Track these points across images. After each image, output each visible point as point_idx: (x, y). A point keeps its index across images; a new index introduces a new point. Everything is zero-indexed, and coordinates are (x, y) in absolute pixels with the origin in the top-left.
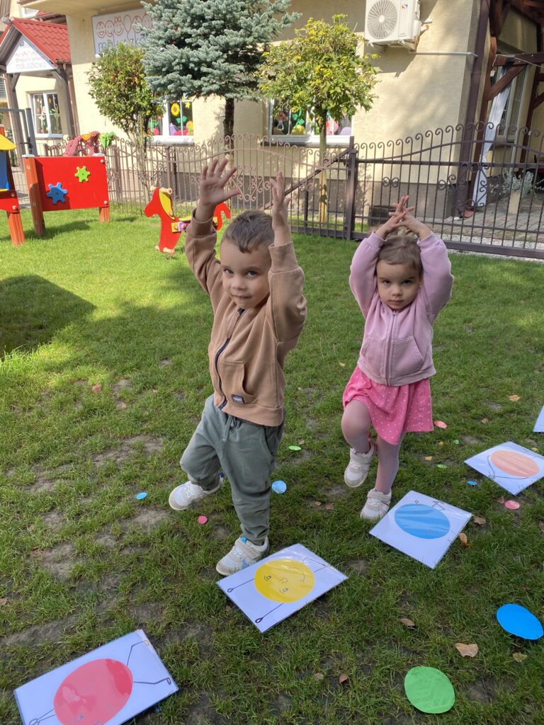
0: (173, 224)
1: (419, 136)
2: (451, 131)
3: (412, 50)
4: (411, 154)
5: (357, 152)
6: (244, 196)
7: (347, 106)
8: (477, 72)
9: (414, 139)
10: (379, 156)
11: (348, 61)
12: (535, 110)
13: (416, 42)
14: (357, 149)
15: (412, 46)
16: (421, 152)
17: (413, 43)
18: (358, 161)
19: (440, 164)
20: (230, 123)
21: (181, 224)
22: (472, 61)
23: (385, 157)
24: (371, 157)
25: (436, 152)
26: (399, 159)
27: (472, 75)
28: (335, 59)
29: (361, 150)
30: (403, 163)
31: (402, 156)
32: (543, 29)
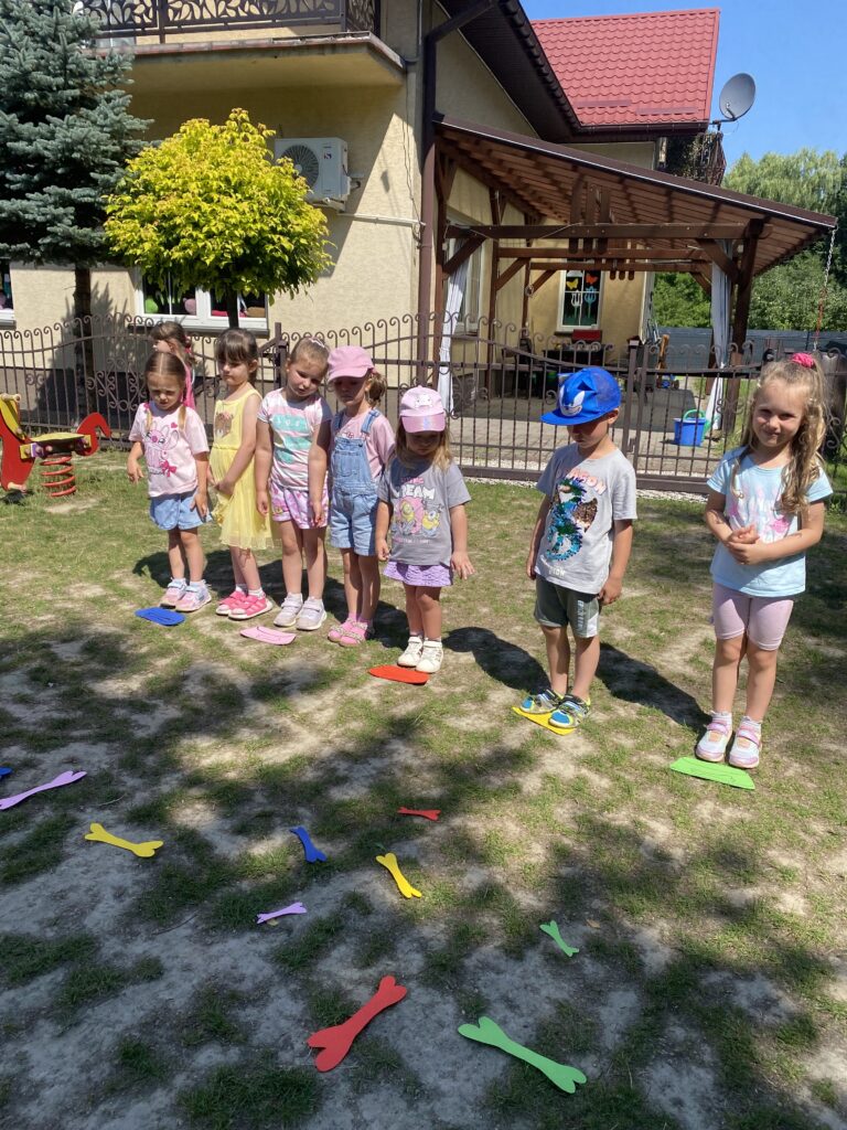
0: (22, 447)
2: (410, 322)
5: (287, 344)
6: (118, 403)
8: (425, 244)
9: (363, 330)
12: (499, 292)
13: (345, 202)
14: (287, 340)
16: (373, 347)
17: (342, 202)
19: (398, 362)
20: (85, 296)
21: (34, 447)
22: (418, 231)
25: (393, 347)
27: (420, 248)
32: (497, 194)
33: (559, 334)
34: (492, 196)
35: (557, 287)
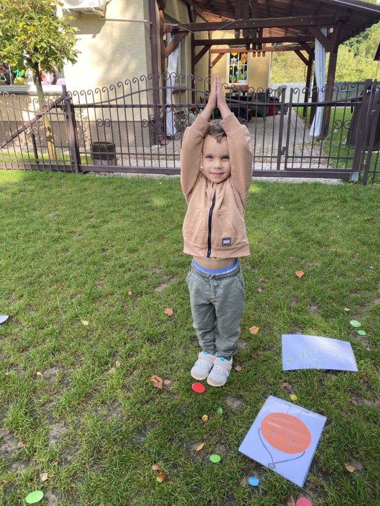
1: (120, 84)
2: (145, 80)
3: (102, 17)
4: (116, 99)
5: (71, 99)
7: (55, 59)
8: (154, 36)
9: (117, 87)
10: (90, 102)
11: (48, 20)
13: (104, 10)
14: (70, 96)
15: (101, 13)
16: (124, 97)
17: (102, 11)
18: (73, 107)
19: (141, 106)
22: (149, 27)
24: (83, 102)
25: (136, 96)
26: (107, 103)
27: (151, 38)
28: (36, 18)
29: (74, 97)
30: (111, 106)
31: (109, 101)
32: (192, 8)
33: (227, 88)
34: (189, 9)
35: (225, 62)
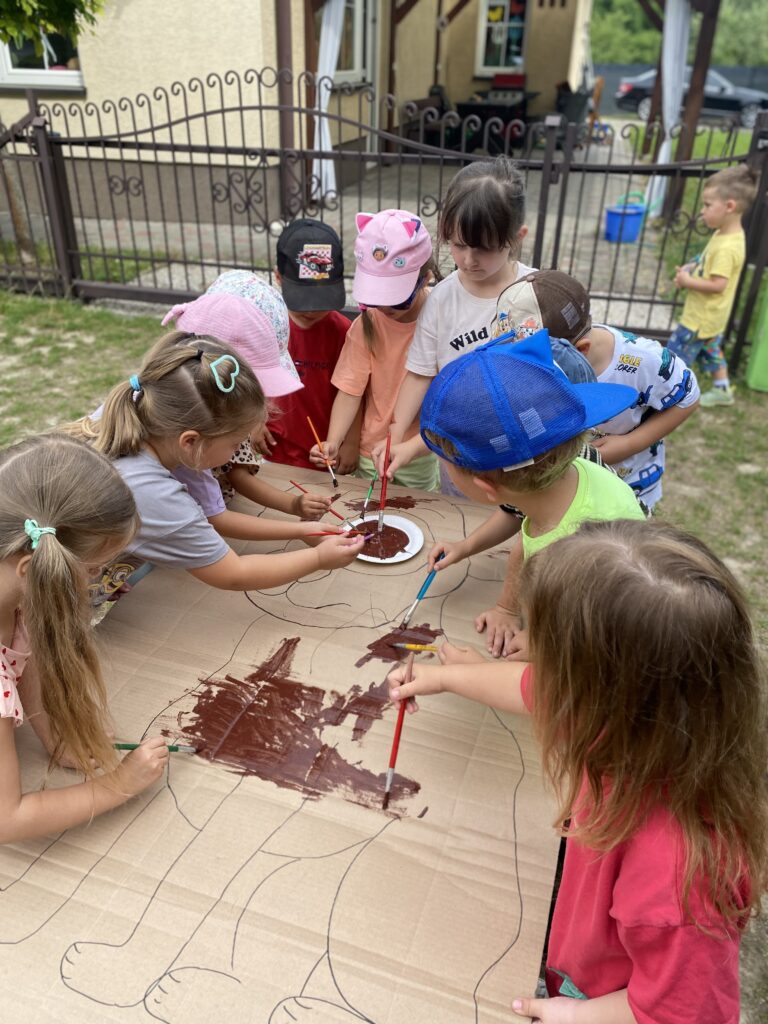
1: (160, 92)
2: (218, 84)
4: (153, 130)
5: (48, 122)
9: (152, 99)
10: (93, 132)
14: (47, 117)
16: (170, 125)
18: (55, 143)
23: (105, 134)
24: (76, 133)
26: (132, 139)
29: (54, 119)
30: (140, 146)
31: (136, 133)
33: (477, 79)
35: (475, 18)
